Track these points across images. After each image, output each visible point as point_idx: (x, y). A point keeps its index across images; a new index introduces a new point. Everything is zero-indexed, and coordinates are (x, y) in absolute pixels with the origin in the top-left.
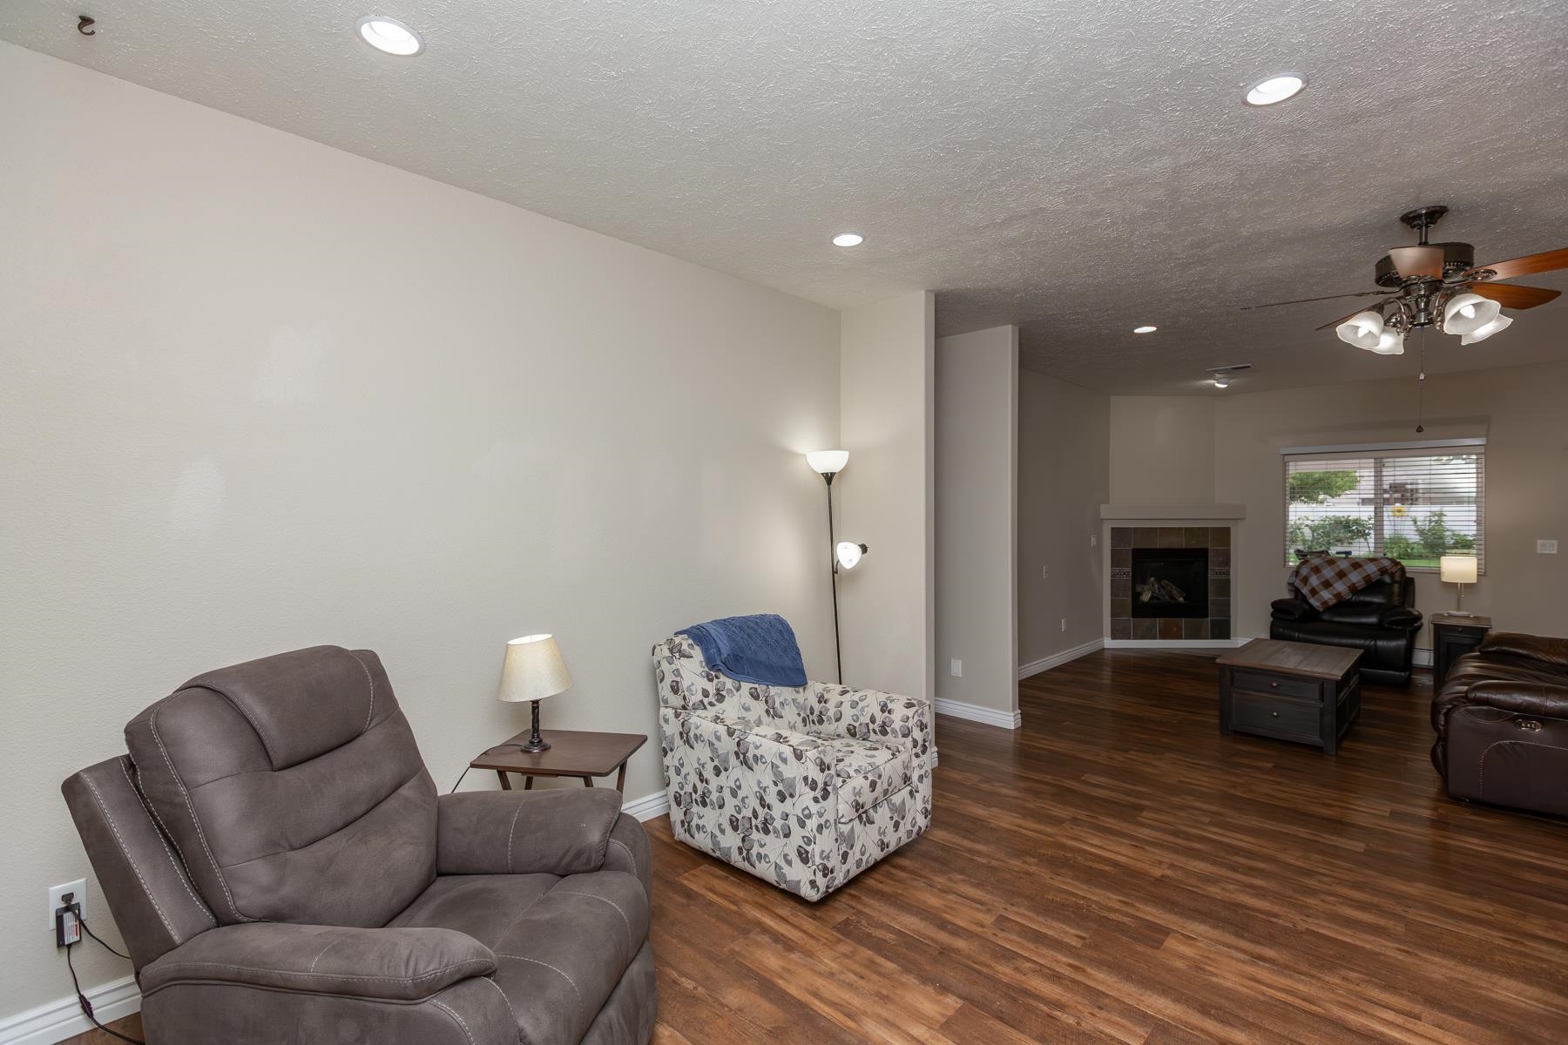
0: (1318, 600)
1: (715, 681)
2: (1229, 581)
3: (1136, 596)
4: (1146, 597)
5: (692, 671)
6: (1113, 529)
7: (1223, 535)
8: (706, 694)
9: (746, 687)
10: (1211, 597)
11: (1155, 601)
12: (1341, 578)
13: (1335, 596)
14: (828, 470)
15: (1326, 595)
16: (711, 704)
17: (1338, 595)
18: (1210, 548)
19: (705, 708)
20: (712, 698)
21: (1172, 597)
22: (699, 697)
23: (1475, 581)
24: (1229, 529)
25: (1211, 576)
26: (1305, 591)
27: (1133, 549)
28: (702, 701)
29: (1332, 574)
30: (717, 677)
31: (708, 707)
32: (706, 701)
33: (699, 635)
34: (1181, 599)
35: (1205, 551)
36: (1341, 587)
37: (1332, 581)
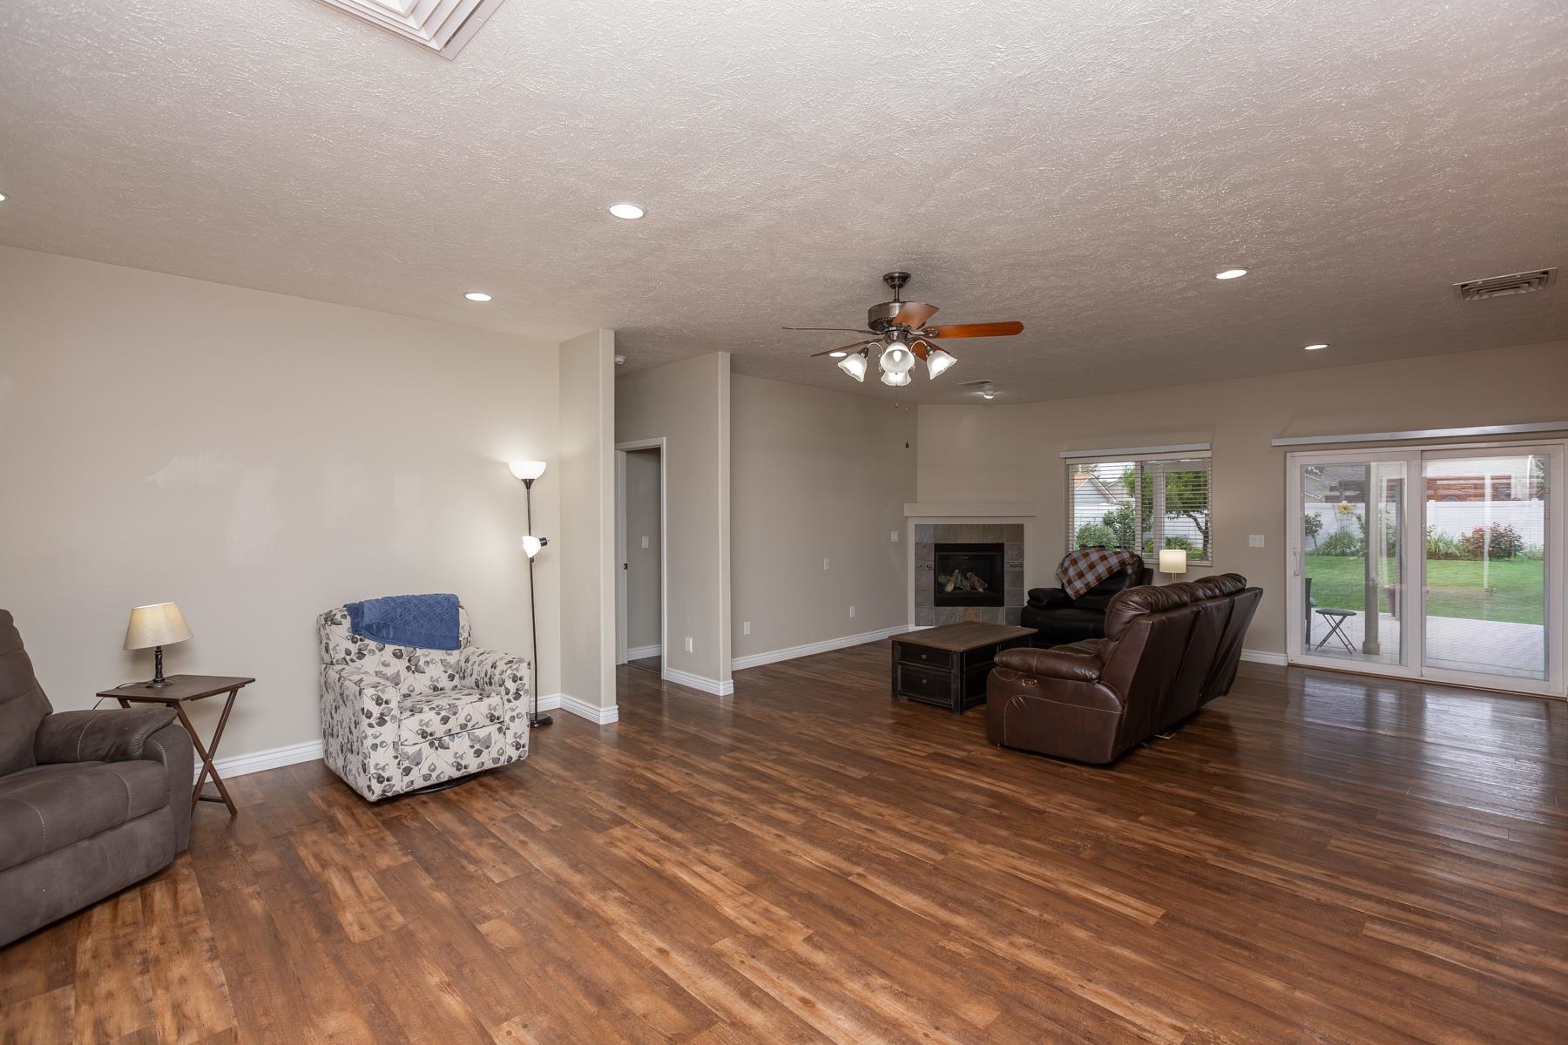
0: (1073, 589)
1: (359, 643)
2: (1022, 572)
3: (940, 587)
4: (950, 588)
5: (340, 635)
6: (916, 526)
7: (1017, 531)
8: (348, 653)
9: (390, 648)
10: (1007, 587)
11: (958, 591)
12: (1091, 569)
13: (1086, 585)
14: (528, 477)
15: (1079, 584)
16: (352, 661)
17: (1087, 585)
18: (1006, 542)
19: (347, 664)
20: (353, 656)
21: (973, 588)
22: (343, 655)
23: (1185, 572)
24: (1022, 526)
25: (1006, 569)
26: (1065, 581)
27: (936, 544)
28: (344, 659)
29: (1086, 565)
30: (361, 640)
31: (349, 662)
32: (348, 658)
33: (355, 611)
34: (981, 590)
35: (1003, 544)
36: (1090, 578)
37: (1084, 572)
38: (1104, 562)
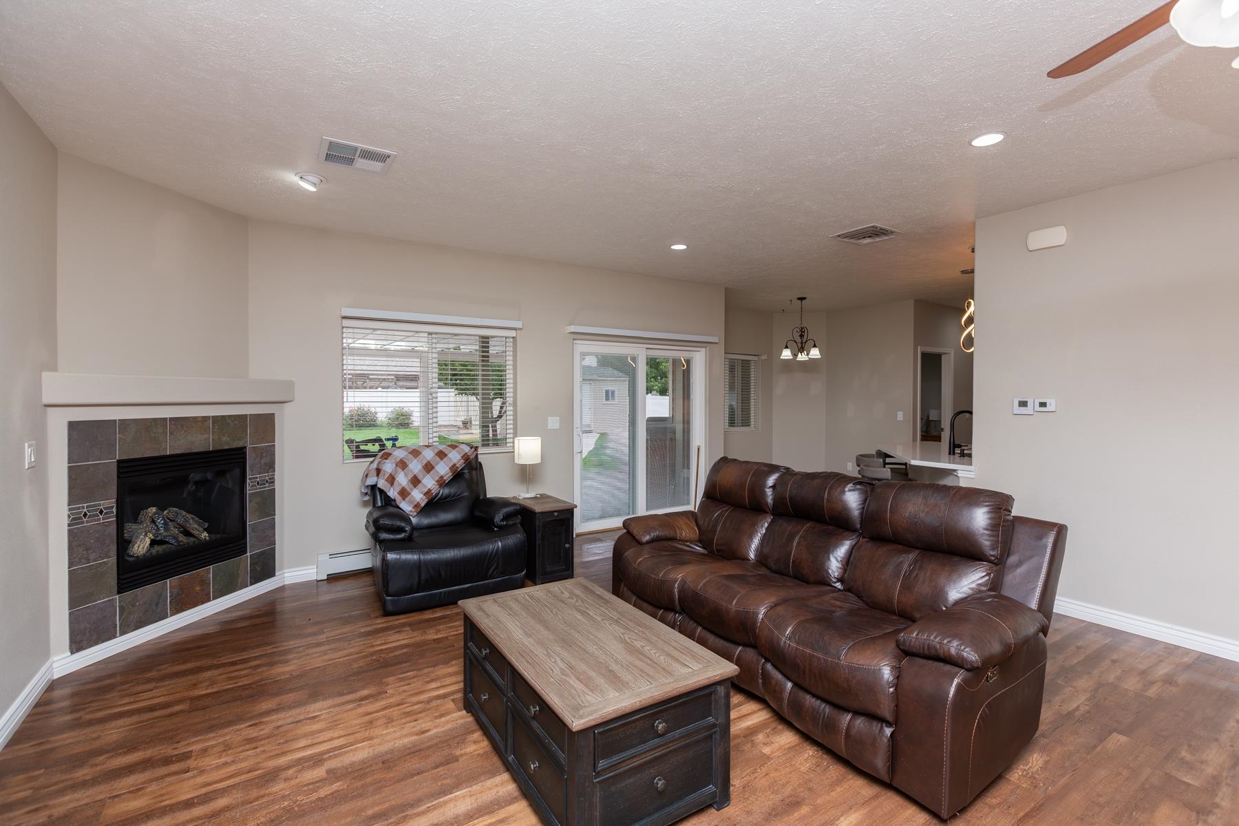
0: (410, 502)
2: (274, 492)
3: (123, 544)
6: (72, 426)
7: (266, 424)
10: (251, 520)
11: (159, 549)
12: (428, 471)
15: (416, 495)
18: (249, 446)
21: (187, 533)
23: (540, 462)
24: (273, 415)
25: (249, 490)
26: (393, 493)
27: (120, 463)
34: (205, 535)
35: (242, 452)
36: (429, 483)
37: (420, 477)
38: (445, 459)
